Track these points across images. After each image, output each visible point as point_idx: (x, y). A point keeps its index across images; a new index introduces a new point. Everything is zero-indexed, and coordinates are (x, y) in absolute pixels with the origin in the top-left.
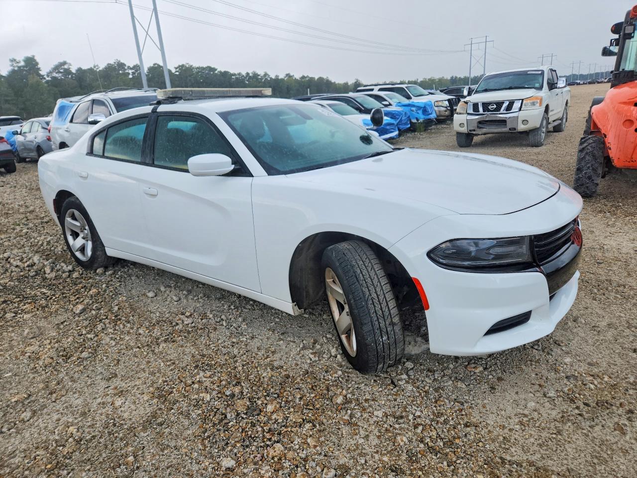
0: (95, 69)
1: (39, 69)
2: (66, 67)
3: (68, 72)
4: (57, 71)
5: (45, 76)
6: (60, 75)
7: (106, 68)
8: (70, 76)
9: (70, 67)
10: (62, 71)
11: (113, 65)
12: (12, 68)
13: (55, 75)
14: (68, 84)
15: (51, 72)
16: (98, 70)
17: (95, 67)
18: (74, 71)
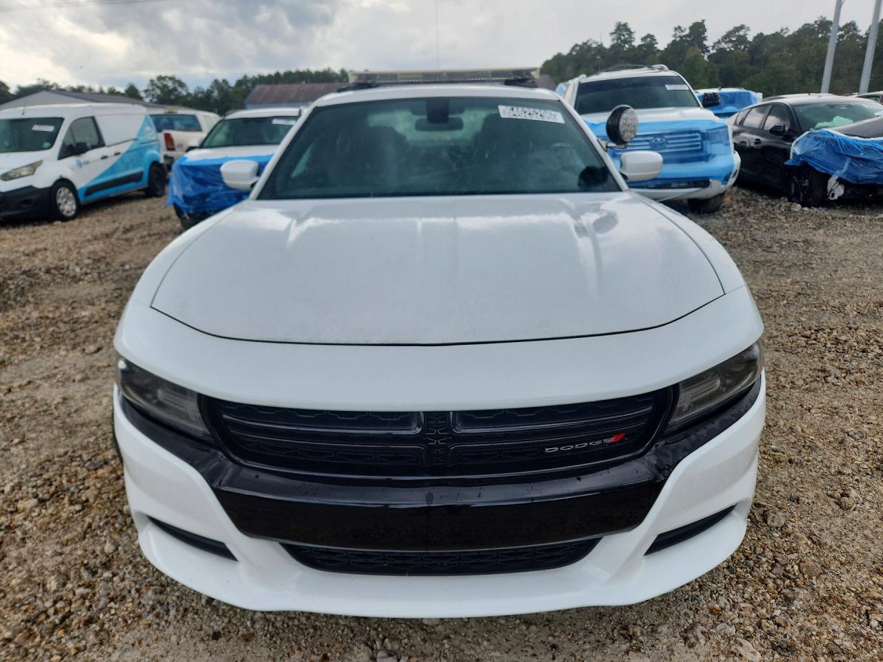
0: (782, 34)
1: (705, 38)
2: (741, 33)
3: (742, 40)
4: (728, 40)
5: (710, 49)
6: (731, 45)
7: (800, 31)
8: (743, 47)
9: (748, 32)
10: (734, 39)
11: (813, 25)
12: (674, 39)
13: (723, 45)
14: (736, 58)
15: (719, 42)
16: (786, 36)
17: (782, 30)
18: (750, 38)
